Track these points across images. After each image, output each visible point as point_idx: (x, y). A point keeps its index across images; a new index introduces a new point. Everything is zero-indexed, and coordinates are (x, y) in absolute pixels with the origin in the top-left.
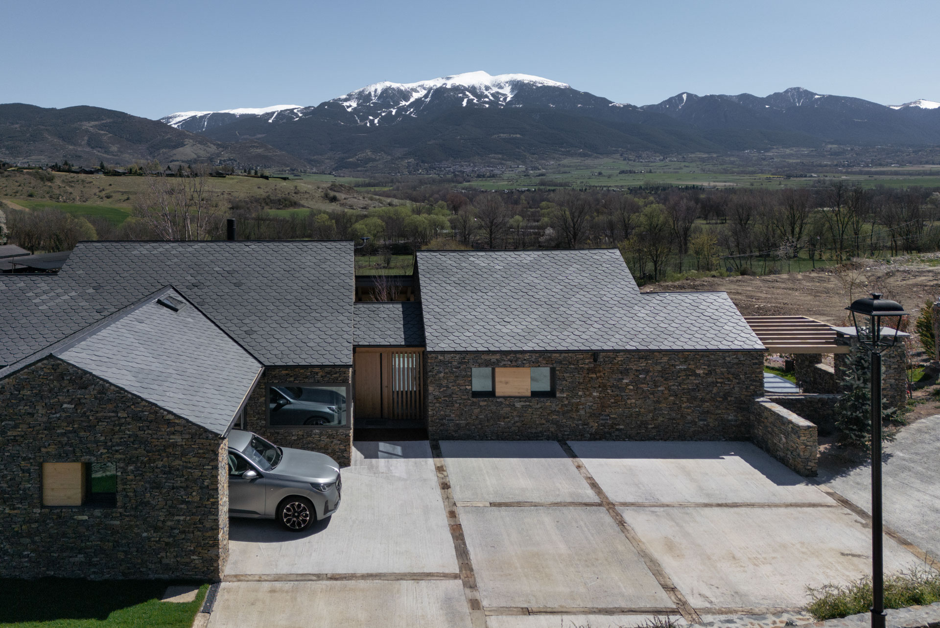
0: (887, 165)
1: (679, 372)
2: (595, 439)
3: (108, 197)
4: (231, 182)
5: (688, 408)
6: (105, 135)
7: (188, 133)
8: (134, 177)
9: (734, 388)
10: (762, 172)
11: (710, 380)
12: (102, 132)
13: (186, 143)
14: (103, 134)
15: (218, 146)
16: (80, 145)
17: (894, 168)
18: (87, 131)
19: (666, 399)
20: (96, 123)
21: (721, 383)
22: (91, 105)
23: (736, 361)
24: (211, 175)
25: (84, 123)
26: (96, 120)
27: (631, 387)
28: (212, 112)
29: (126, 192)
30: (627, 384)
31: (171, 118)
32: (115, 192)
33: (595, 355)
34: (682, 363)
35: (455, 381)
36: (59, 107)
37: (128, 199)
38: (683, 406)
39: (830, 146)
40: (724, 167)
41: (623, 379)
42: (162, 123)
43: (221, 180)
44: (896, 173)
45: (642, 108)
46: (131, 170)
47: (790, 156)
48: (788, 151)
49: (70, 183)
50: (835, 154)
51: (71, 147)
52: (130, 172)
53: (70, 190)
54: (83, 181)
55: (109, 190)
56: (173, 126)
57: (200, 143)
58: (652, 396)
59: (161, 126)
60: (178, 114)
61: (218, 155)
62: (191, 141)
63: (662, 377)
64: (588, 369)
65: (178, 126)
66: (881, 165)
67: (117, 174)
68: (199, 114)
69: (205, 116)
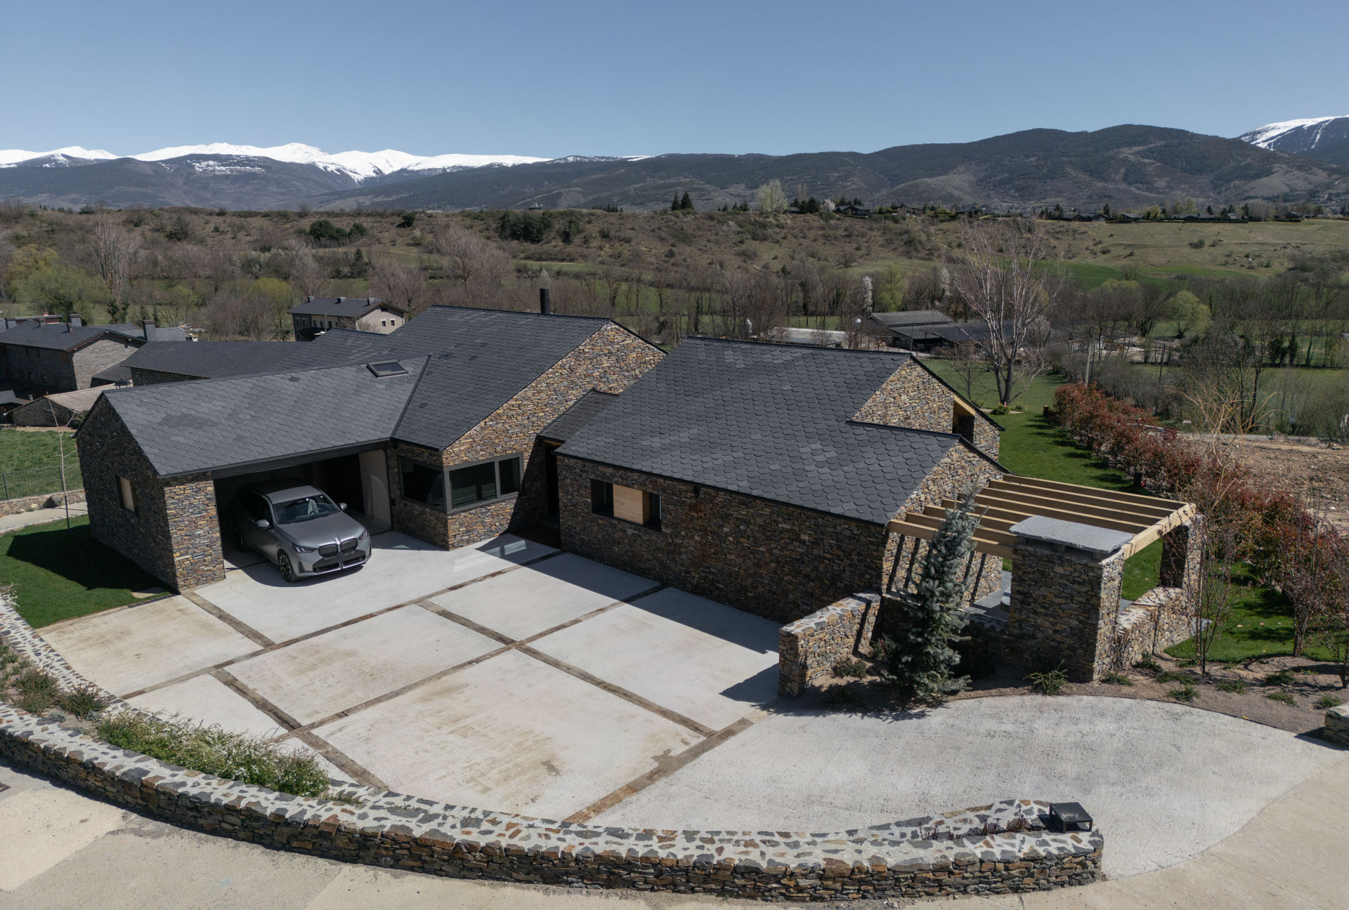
1: (782, 532)
2: (697, 594)
3: (1104, 252)
4: (1307, 228)
5: (791, 583)
6: (1151, 165)
7: (1281, 154)
8: (1148, 225)
9: (844, 571)
11: (816, 552)
12: (1147, 161)
13: (1274, 170)
14: (1147, 164)
15: (1331, 171)
16: (1114, 181)
18: (1125, 160)
19: (767, 564)
20: (1141, 148)
21: (829, 560)
22: (1136, 123)
23: (848, 533)
24: (1277, 219)
25: (1123, 149)
26: (1140, 144)
27: (731, 539)
28: (1332, 118)
29: (1130, 246)
30: (728, 535)
31: (1259, 132)
32: (1115, 245)
33: (696, 487)
34: (785, 521)
35: (578, 491)
36: (1090, 130)
37: (1131, 254)
38: (785, 578)
41: (723, 526)
42: (1243, 142)
43: (1291, 226)
46: (1149, 214)
49: (1055, 234)
51: (1100, 184)
52: (1148, 218)
53: (1053, 242)
54: (1074, 231)
55: (1107, 242)
56: (1260, 145)
57: (1300, 168)
58: (751, 556)
59: (1239, 147)
60: (1272, 125)
61: (1328, 186)
62: (1284, 166)
63: (763, 534)
64: (690, 505)
65: (1269, 145)
67: (1126, 220)
68: (1309, 122)
69: (1320, 124)
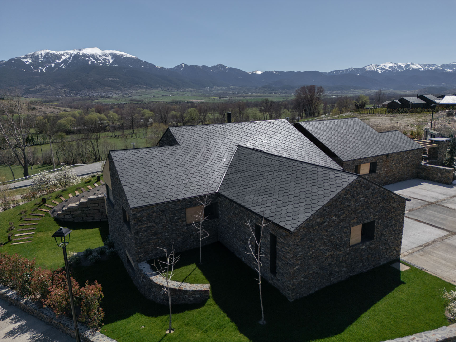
0: (248, 93)
10: (211, 96)
11: (411, 160)
17: (250, 95)
27: (394, 165)
33: (387, 155)
34: (406, 155)
39: (231, 87)
40: (199, 94)
44: (251, 96)
45: (167, 69)
47: (219, 90)
48: (219, 88)
50: (233, 89)
63: (402, 160)
64: (385, 161)
66: (246, 94)
